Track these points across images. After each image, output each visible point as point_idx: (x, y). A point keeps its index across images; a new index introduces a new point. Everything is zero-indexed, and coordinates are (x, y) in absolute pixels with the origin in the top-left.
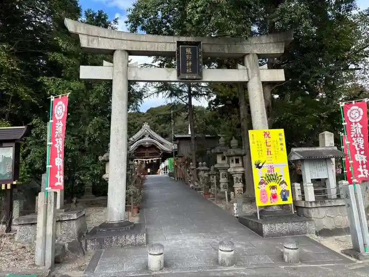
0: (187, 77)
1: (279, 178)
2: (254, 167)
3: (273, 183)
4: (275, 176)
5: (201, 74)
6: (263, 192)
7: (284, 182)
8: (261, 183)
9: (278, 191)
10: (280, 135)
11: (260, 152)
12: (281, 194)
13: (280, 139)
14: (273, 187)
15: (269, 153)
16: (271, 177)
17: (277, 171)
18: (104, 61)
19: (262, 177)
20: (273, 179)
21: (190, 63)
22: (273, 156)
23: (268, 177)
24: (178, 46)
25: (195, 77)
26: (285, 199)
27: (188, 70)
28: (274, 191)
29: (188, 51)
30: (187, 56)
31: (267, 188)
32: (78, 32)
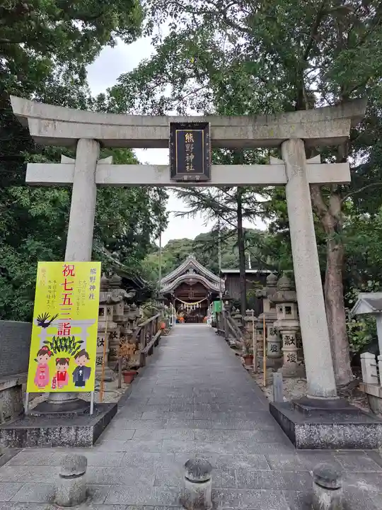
0: (185, 178)
1: (78, 345)
2: (35, 323)
3: (63, 354)
4: (70, 342)
5: (208, 173)
6: (43, 369)
7: (84, 353)
8: (42, 352)
9: (70, 369)
10: (93, 271)
11: (52, 299)
12: (75, 373)
13: (91, 278)
14: (63, 361)
15: (67, 300)
16: (64, 343)
17: (76, 333)
18: (62, 156)
19: (44, 342)
20: (66, 346)
21: (192, 157)
22: (74, 307)
23: (56, 343)
24: (172, 131)
25: (198, 178)
26: (80, 383)
27: (188, 167)
28: (62, 368)
29: (189, 137)
30: (188, 146)
31: (51, 361)
32: (26, 114)
